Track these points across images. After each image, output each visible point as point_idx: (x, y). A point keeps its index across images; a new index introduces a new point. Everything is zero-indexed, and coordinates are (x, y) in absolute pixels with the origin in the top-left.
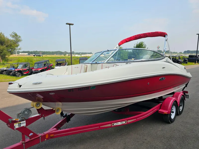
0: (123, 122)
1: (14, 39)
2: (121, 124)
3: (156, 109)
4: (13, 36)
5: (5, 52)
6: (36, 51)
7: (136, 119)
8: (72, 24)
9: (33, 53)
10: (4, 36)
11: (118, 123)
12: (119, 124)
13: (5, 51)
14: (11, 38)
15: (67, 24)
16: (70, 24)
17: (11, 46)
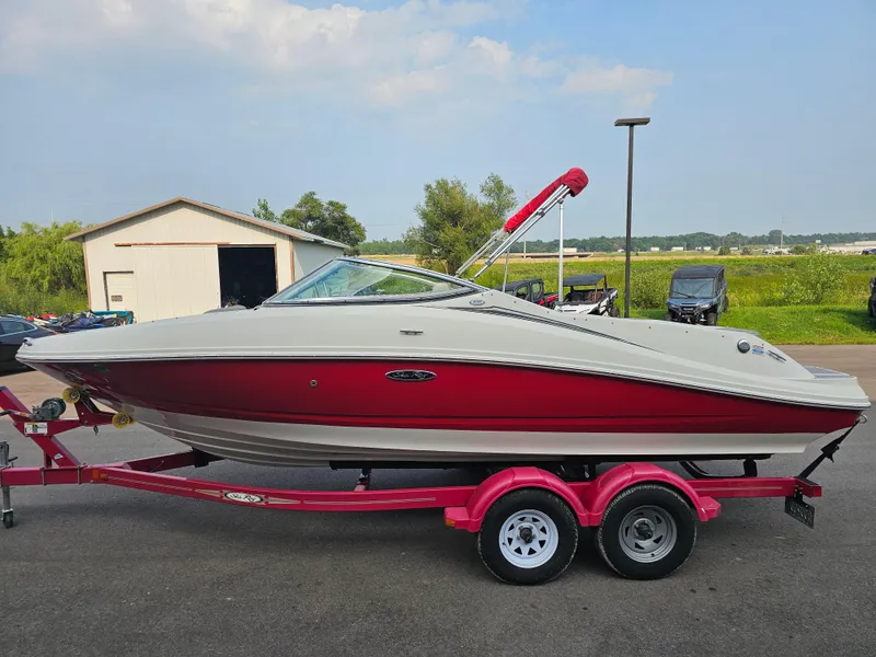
0: (253, 497)
1: (492, 201)
2: (246, 500)
3: (434, 499)
4: (490, 192)
5: (461, 247)
6: (603, 238)
7: (299, 502)
8: (645, 122)
9: (588, 248)
10: (463, 194)
11: (240, 494)
12: (242, 500)
13: (459, 247)
14: (483, 200)
15: (620, 123)
16: (631, 124)
17: (479, 226)
